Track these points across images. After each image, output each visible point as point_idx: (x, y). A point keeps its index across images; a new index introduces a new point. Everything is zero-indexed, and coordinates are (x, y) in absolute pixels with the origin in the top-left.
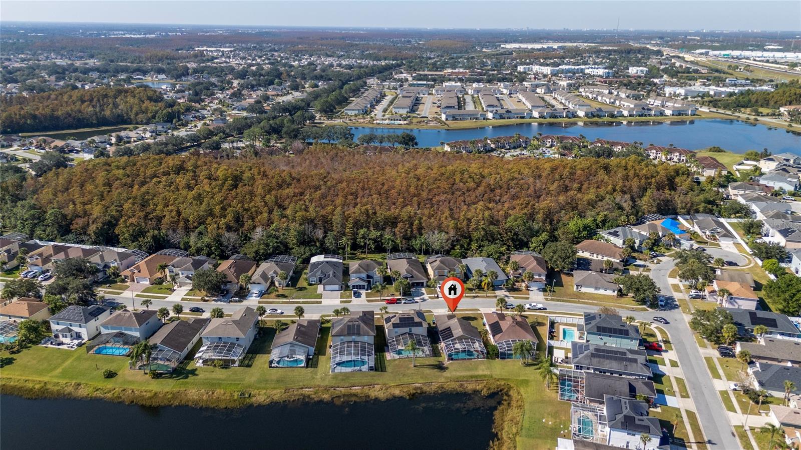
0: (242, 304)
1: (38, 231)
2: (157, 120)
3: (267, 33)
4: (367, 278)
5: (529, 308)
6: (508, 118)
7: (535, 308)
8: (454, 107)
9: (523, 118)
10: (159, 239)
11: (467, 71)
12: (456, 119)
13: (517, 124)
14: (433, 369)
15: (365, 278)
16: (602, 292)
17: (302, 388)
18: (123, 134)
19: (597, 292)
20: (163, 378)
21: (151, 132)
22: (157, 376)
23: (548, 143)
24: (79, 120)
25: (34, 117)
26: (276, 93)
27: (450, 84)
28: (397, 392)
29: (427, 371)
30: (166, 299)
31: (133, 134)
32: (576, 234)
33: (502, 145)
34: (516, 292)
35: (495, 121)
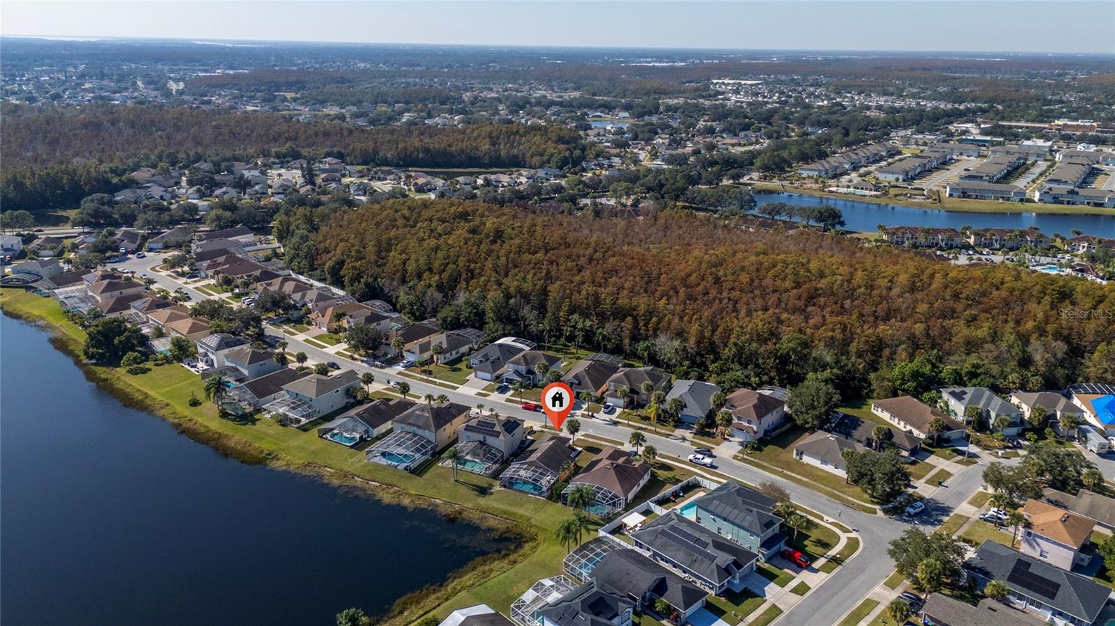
0: (383, 370)
1: (295, 263)
2: (551, 165)
3: (838, 60)
4: (527, 373)
5: (691, 460)
6: (1068, 203)
7: (698, 461)
8: (981, 177)
9: (1101, 205)
10: (376, 289)
11: (1095, 124)
12: (969, 197)
13: (1086, 215)
14: (474, 490)
15: (524, 373)
16: (830, 468)
17: (326, 467)
18: (493, 177)
19: (823, 467)
20: (229, 419)
21: (528, 178)
22: (224, 415)
23: (1081, 248)
24: (471, 158)
25: (427, 151)
26: (737, 141)
27: (1033, 144)
28: (406, 501)
29: (464, 490)
30: (324, 350)
31: (505, 179)
32: (898, 383)
33: (987, 242)
34: (706, 438)
35: (1041, 204)
